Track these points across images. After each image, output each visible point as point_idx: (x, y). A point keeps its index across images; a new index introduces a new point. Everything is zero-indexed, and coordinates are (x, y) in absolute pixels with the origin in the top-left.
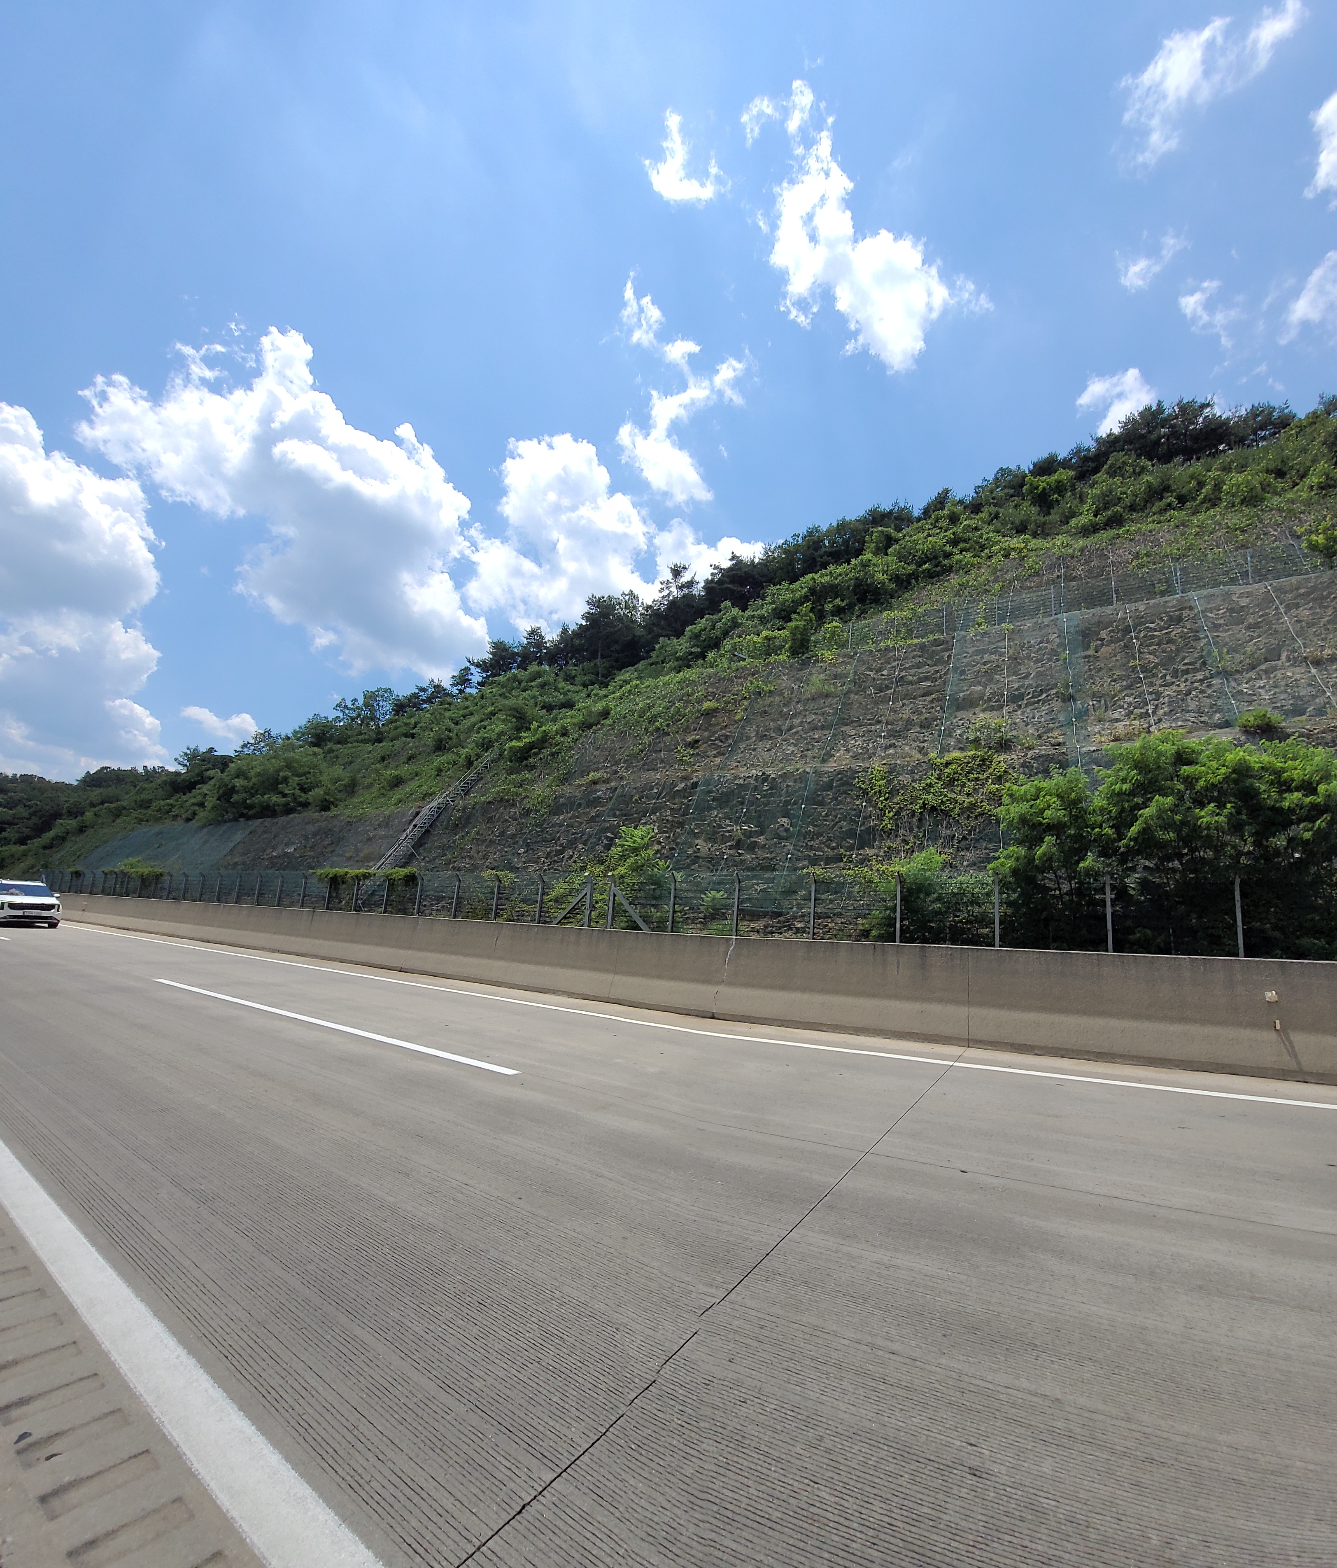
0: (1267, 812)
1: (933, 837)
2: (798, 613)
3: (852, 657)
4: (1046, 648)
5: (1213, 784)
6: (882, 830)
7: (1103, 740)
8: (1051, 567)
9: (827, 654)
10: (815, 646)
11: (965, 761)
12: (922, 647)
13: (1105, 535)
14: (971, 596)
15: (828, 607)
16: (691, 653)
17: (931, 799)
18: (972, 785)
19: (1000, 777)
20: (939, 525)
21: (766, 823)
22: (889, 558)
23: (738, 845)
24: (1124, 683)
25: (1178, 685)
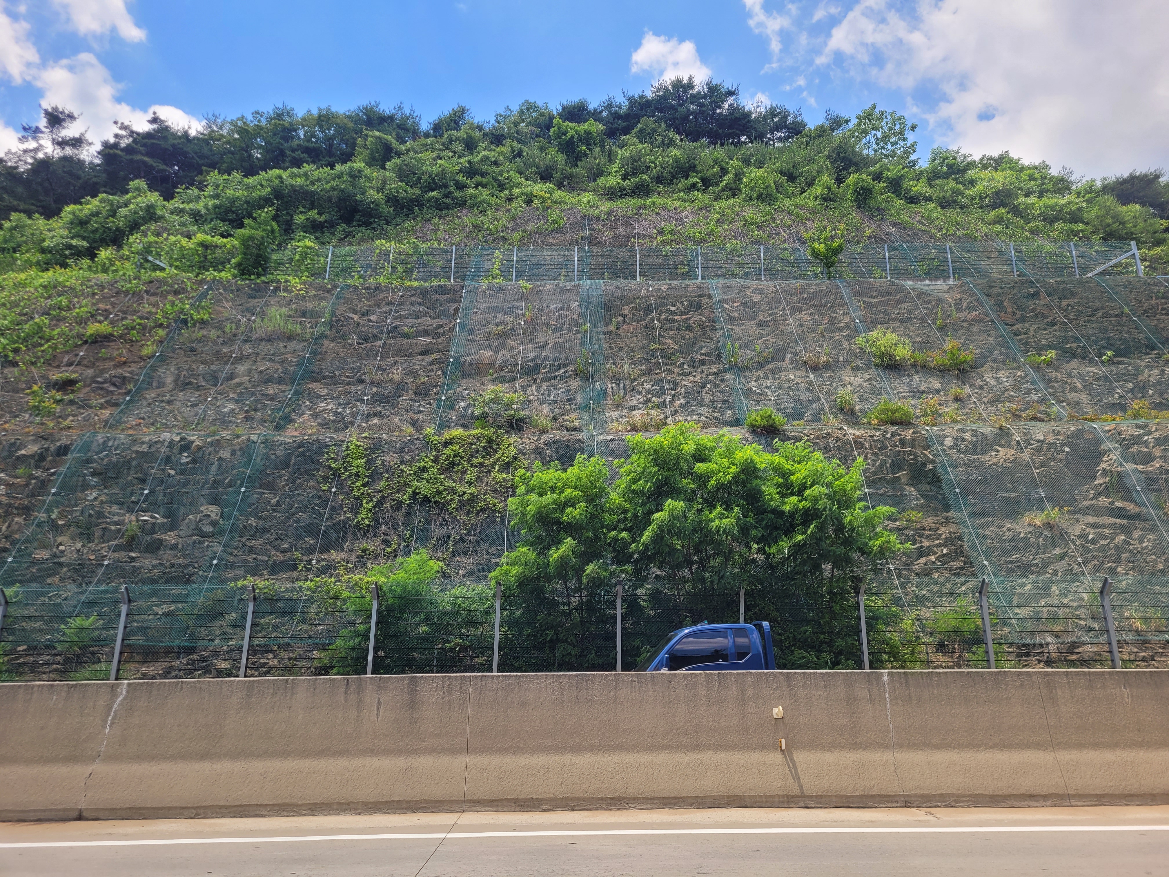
0: (770, 515)
1: (424, 538)
2: (255, 219)
3: (329, 291)
4: (566, 316)
5: (723, 484)
6: (357, 526)
7: (620, 428)
8: (576, 225)
9: (294, 281)
10: (276, 269)
11: (469, 440)
12: (424, 293)
13: (633, 202)
14: (486, 242)
15: (299, 219)
16: (70, 247)
17: (423, 487)
18: (475, 471)
19: (508, 464)
20: (453, 147)
21: (182, 510)
22: (387, 173)
23: (131, 544)
24: (644, 367)
25: (695, 376)
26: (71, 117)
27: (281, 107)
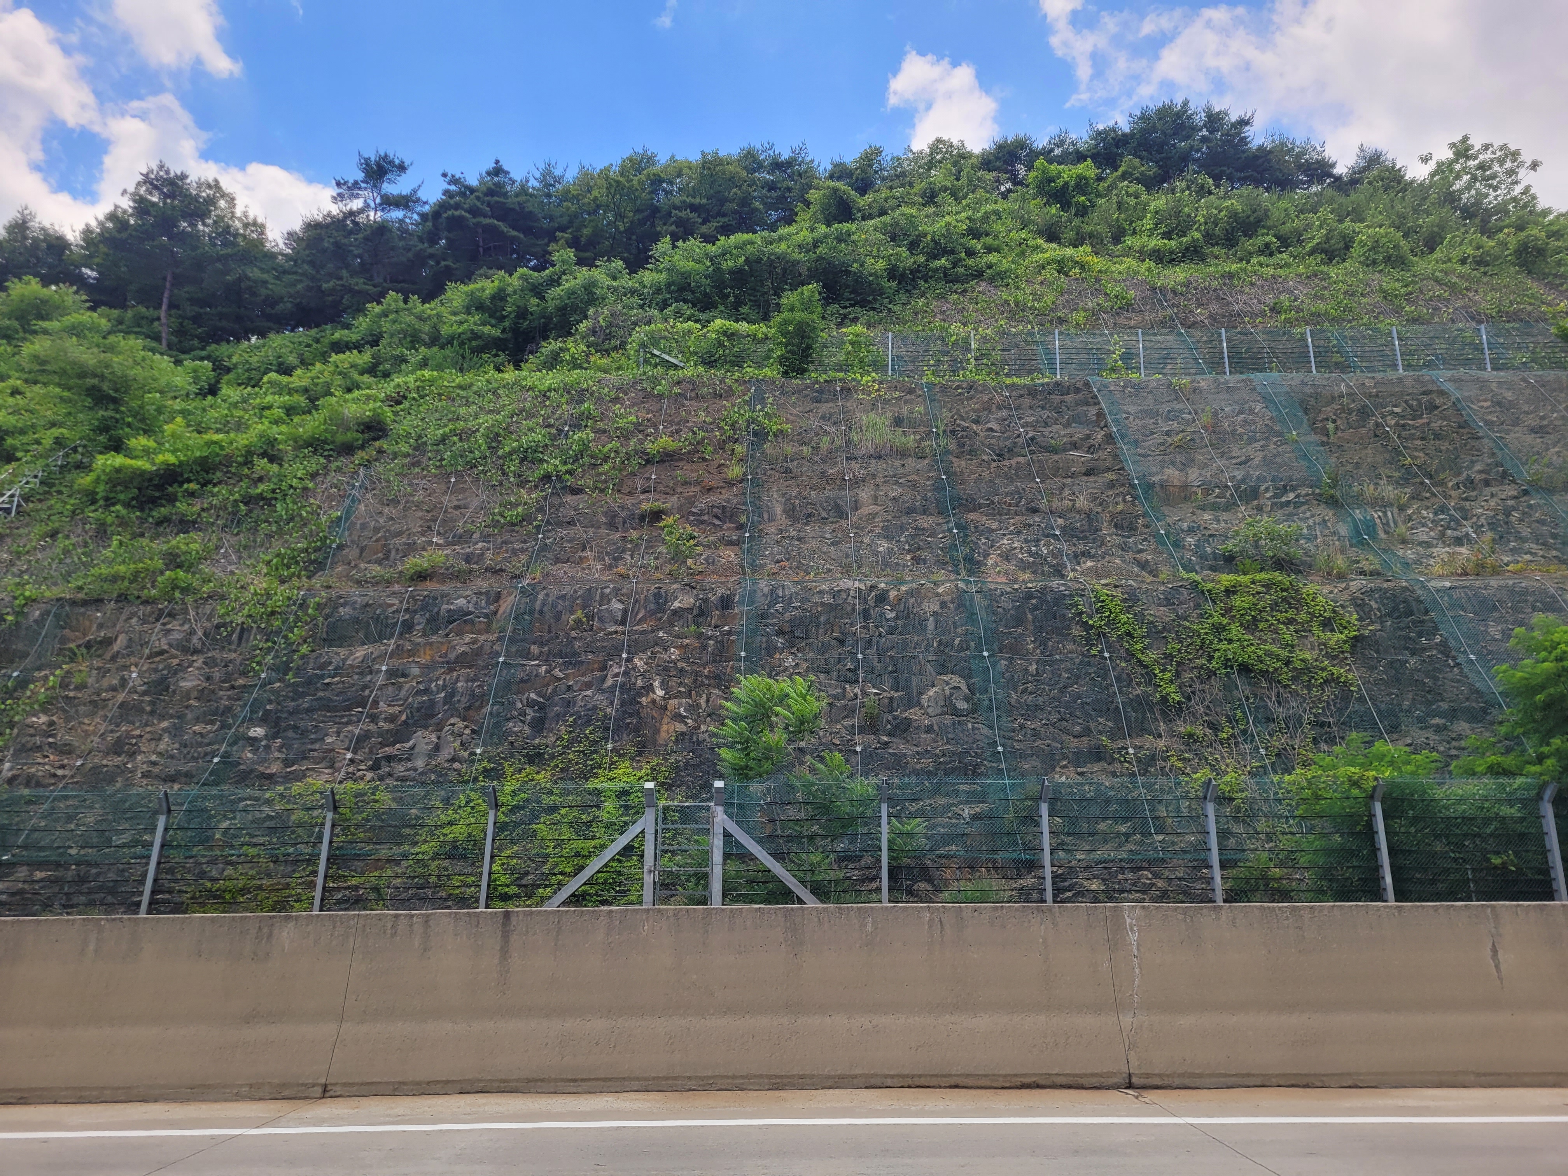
9: (864, 379)
12: (1032, 393)
24: (1406, 490)
26: (402, 168)
27: (641, 152)
